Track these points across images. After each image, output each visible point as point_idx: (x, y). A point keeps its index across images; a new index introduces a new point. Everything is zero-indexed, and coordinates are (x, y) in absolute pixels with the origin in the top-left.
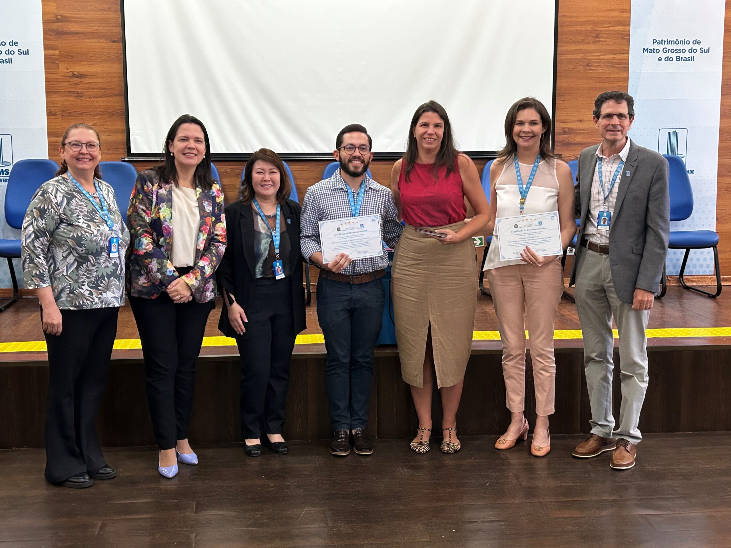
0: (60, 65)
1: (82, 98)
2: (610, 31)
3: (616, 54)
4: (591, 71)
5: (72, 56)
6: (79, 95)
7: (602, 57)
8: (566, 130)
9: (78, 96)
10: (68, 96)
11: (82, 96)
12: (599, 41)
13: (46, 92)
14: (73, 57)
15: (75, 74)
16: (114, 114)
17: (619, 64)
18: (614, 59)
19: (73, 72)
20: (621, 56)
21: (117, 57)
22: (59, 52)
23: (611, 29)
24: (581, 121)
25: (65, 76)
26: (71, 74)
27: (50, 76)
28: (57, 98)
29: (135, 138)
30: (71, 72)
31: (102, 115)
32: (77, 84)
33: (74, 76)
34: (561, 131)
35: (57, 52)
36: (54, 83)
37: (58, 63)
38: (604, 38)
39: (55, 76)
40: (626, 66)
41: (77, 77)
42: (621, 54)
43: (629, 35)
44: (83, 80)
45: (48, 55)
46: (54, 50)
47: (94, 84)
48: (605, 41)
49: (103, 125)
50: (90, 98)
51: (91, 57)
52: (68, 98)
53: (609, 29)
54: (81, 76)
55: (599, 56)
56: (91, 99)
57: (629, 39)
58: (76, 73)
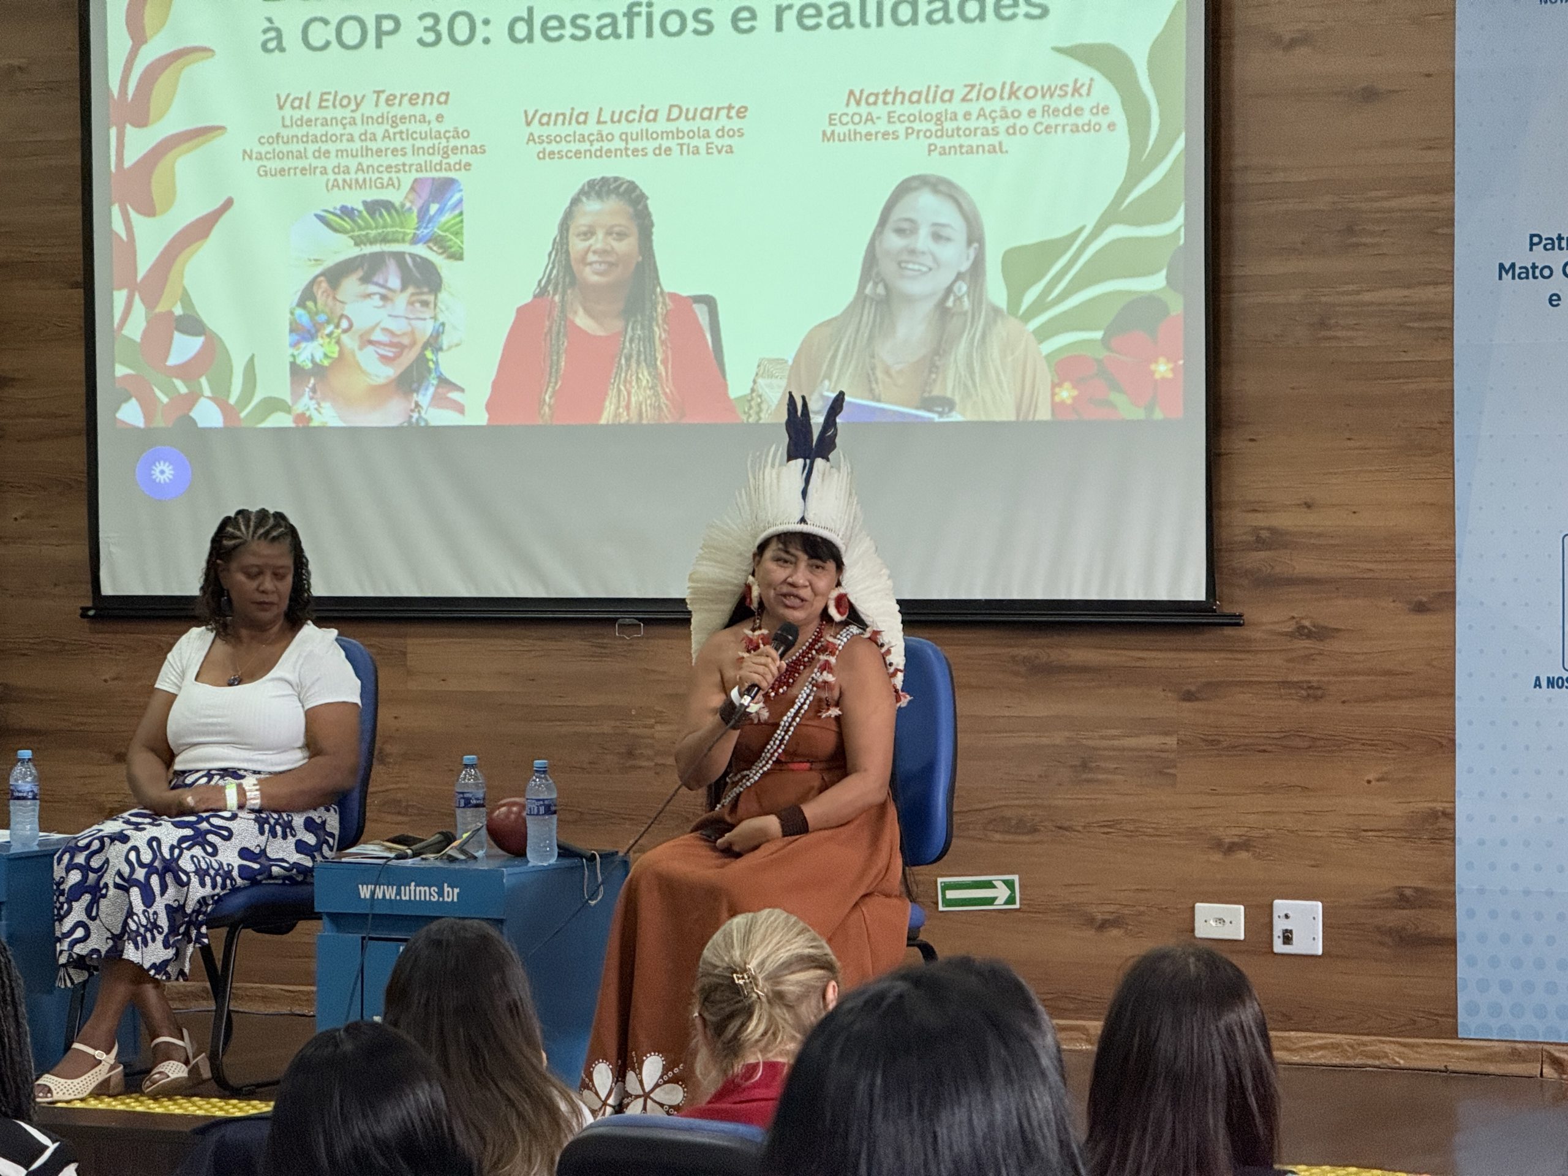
2: (1391, 210)
3: (1409, 287)
4: (1334, 344)
7: (1367, 297)
8: (1265, 534)
12: (1357, 245)
17: (1423, 317)
18: (1404, 304)
20: (1429, 293)
23: (1394, 203)
24: (1308, 506)
34: (1251, 538)
38: (1372, 234)
40: (1445, 324)
42: (1427, 284)
43: (1451, 222)
48: (1373, 245)
53: (1386, 204)
55: (1358, 293)
57: (1452, 236)
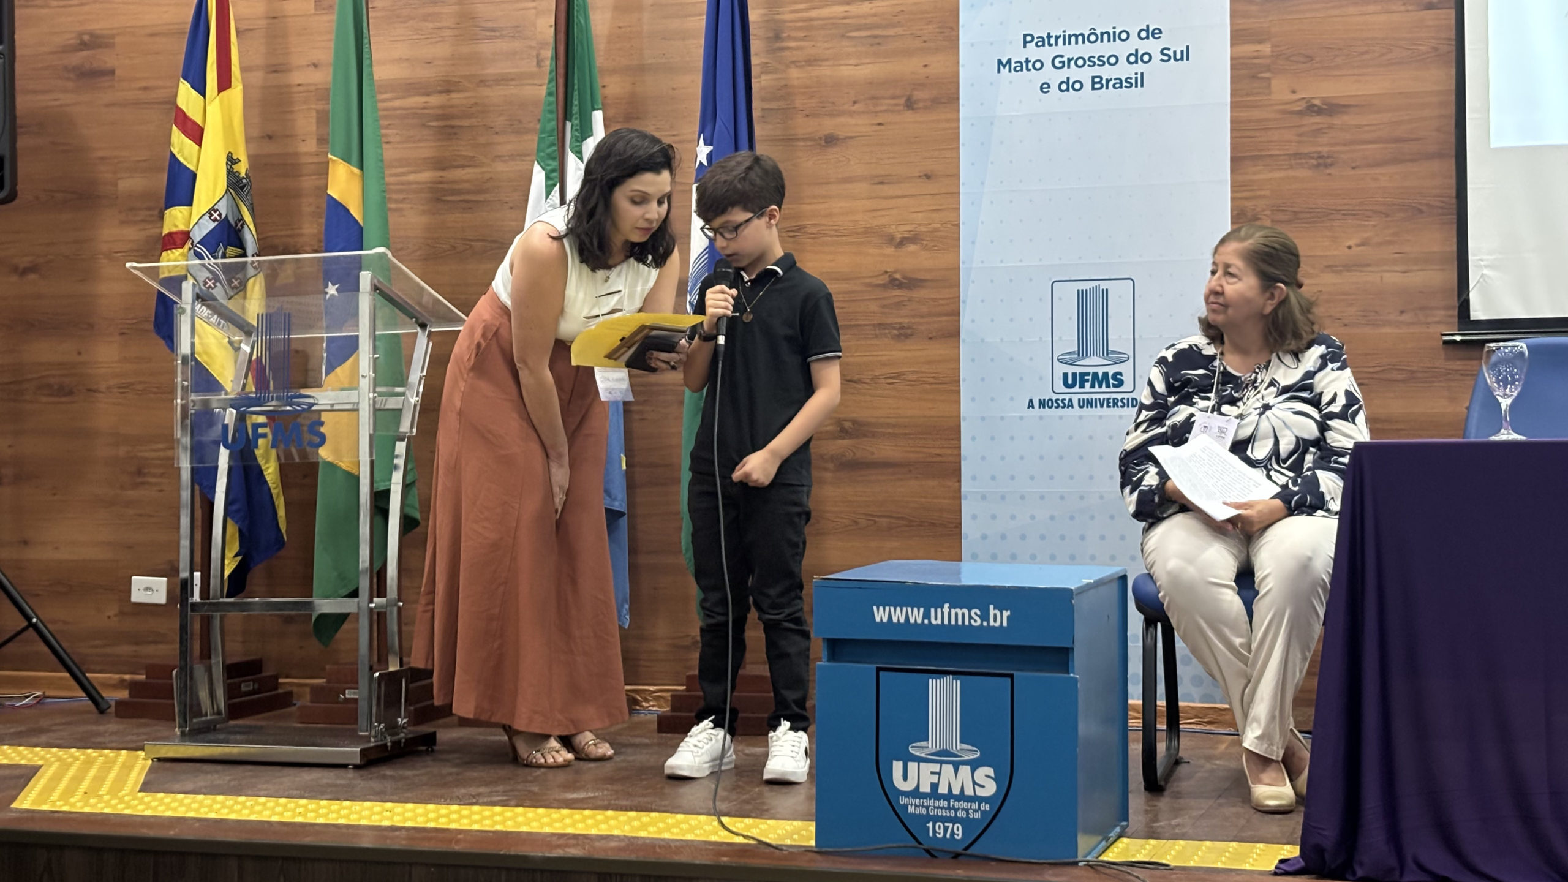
0: (1274, 83)
1: (1328, 171)
5: (1308, 57)
6: (1323, 162)
9: (1319, 165)
10: (1291, 167)
11: (1331, 165)
13: (1234, 160)
14: (1311, 58)
15: (1315, 105)
16: (1421, 211)
19: (1308, 100)
21: (1436, 49)
22: (1273, 46)
25: (1284, 112)
26: (1301, 106)
27: (1244, 114)
28: (1260, 174)
29: (1483, 275)
30: (1304, 98)
31: (1387, 216)
32: (1318, 132)
33: (1312, 109)
35: (1266, 49)
36: (1258, 134)
37: (1269, 79)
39: (1256, 114)
41: (1319, 111)
44: (1337, 121)
45: (1243, 58)
46: (1260, 42)
47: (1367, 128)
49: (1389, 243)
50: (1354, 168)
51: (1363, 54)
52: (1291, 173)
54: (1331, 108)
56: (1358, 172)
58: (1317, 102)
